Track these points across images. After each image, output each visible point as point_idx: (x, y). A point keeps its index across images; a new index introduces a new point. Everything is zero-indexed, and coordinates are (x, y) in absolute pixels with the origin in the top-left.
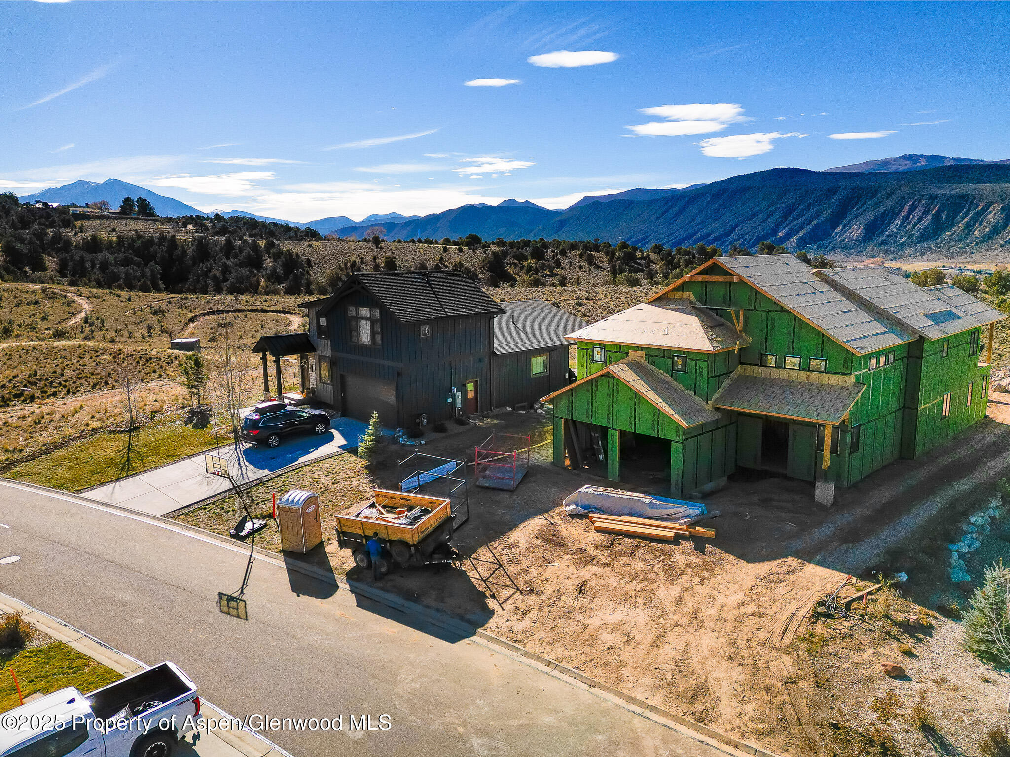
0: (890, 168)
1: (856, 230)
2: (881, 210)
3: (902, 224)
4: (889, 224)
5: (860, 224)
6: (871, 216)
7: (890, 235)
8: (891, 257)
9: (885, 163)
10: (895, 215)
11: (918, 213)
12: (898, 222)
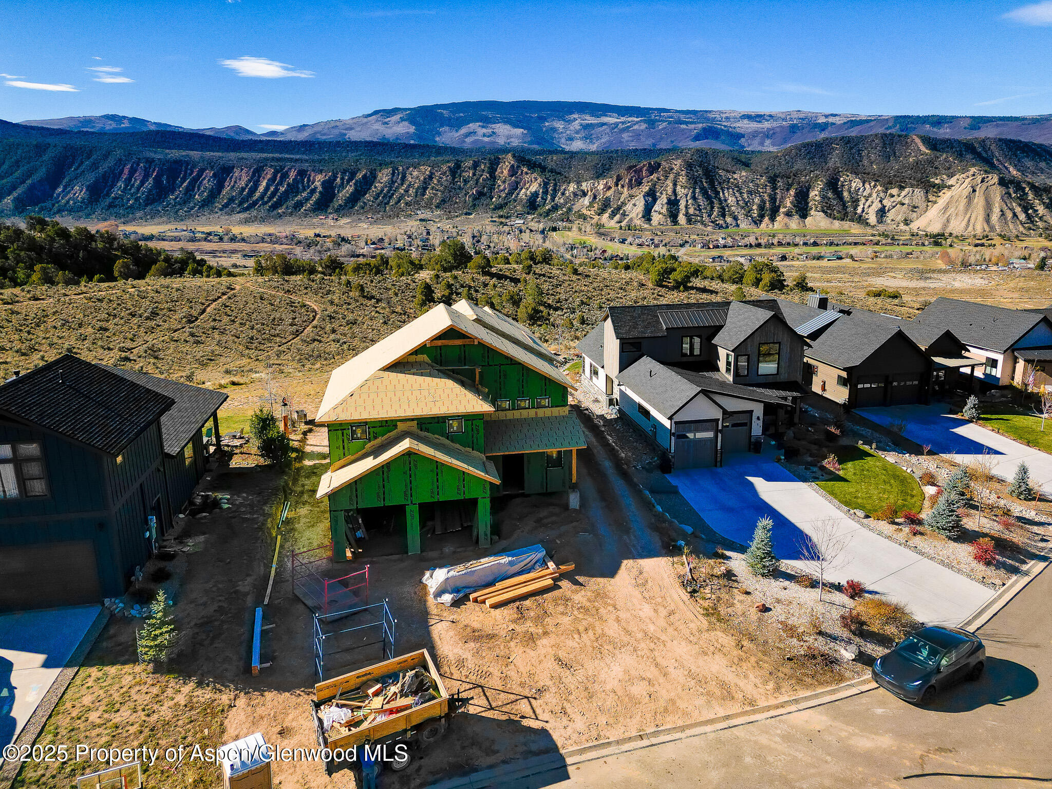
0: (94, 127)
1: (79, 192)
2: (101, 170)
3: (126, 186)
4: (112, 186)
5: (83, 185)
6: (91, 178)
7: (115, 198)
8: (122, 220)
9: (88, 121)
10: (117, 177)
11: (138, 176)
12: (121, 184)
